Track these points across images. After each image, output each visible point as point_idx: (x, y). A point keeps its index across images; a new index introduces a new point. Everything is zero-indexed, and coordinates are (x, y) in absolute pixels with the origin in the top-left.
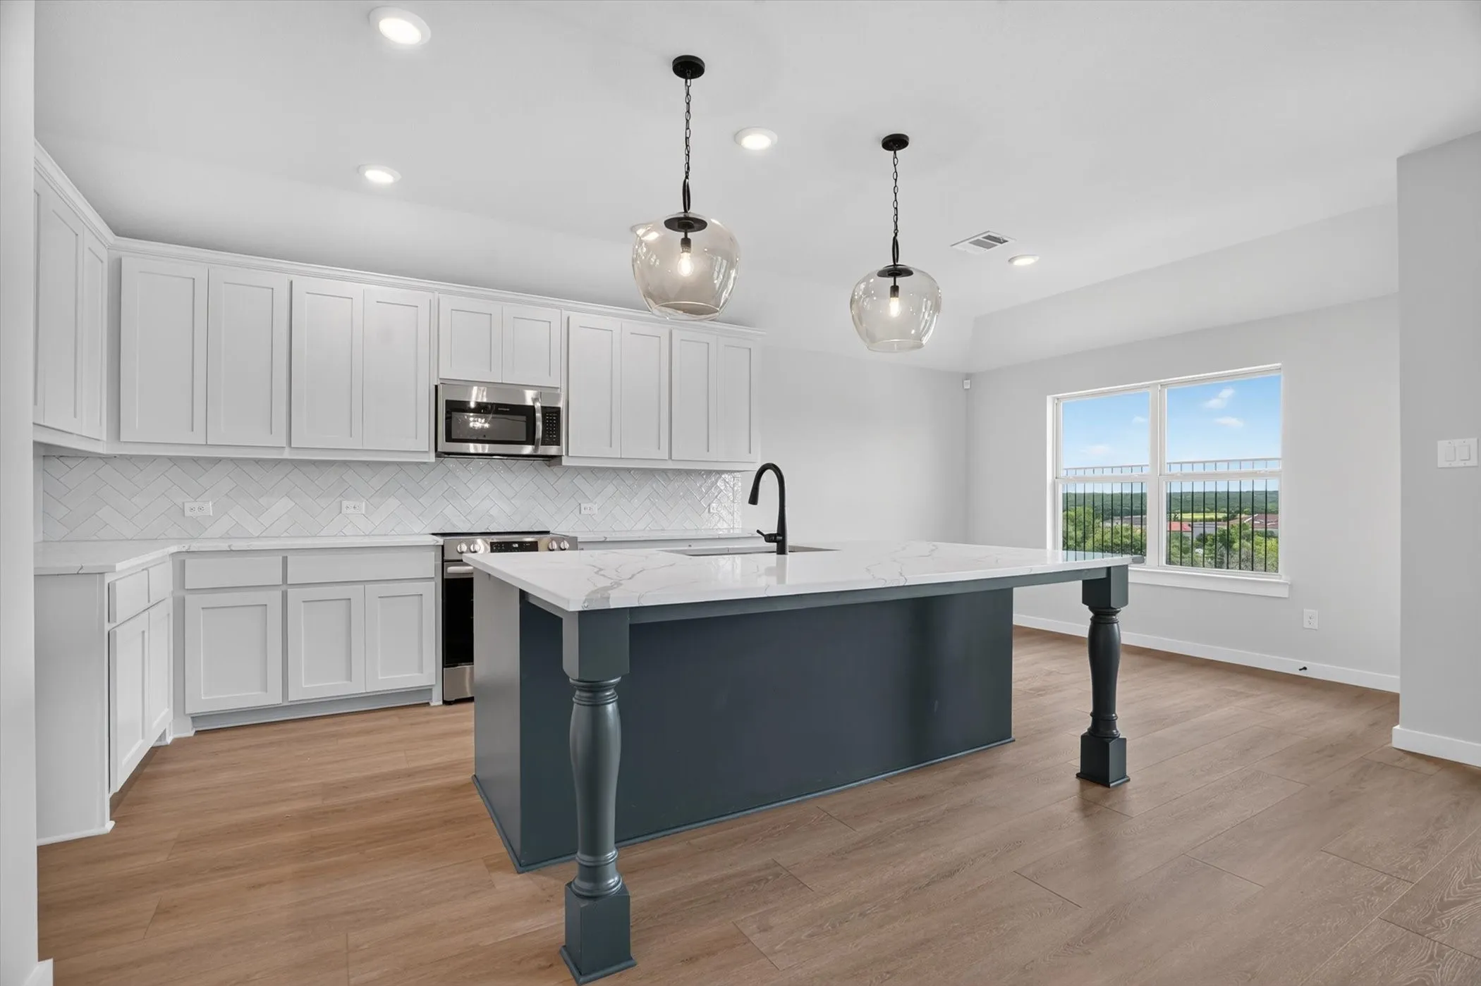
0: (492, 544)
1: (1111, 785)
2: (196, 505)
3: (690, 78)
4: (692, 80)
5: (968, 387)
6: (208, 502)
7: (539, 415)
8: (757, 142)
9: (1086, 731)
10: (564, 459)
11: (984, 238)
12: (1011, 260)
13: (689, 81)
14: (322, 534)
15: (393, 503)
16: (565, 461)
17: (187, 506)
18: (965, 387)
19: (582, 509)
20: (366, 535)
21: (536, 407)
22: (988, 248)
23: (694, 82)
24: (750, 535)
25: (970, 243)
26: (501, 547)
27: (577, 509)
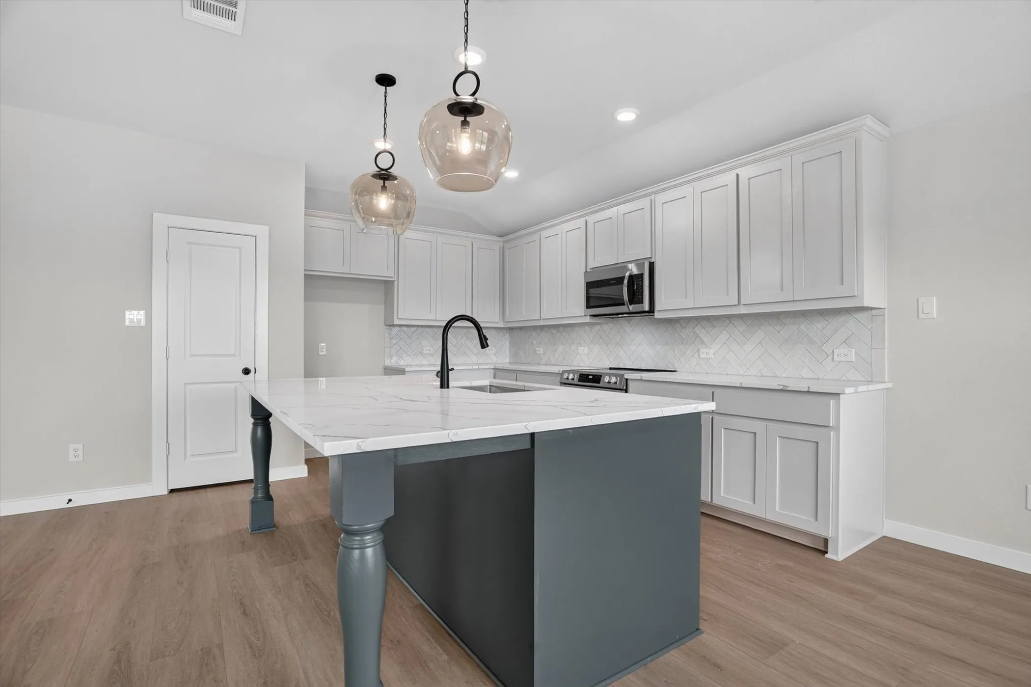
0: (580, 375)
2: (538, 348)
6: (541, 347)
7: (625, 283)
10: (656, 313)
19: (701, 353)
21: (626, 277)
27: (697, 353)
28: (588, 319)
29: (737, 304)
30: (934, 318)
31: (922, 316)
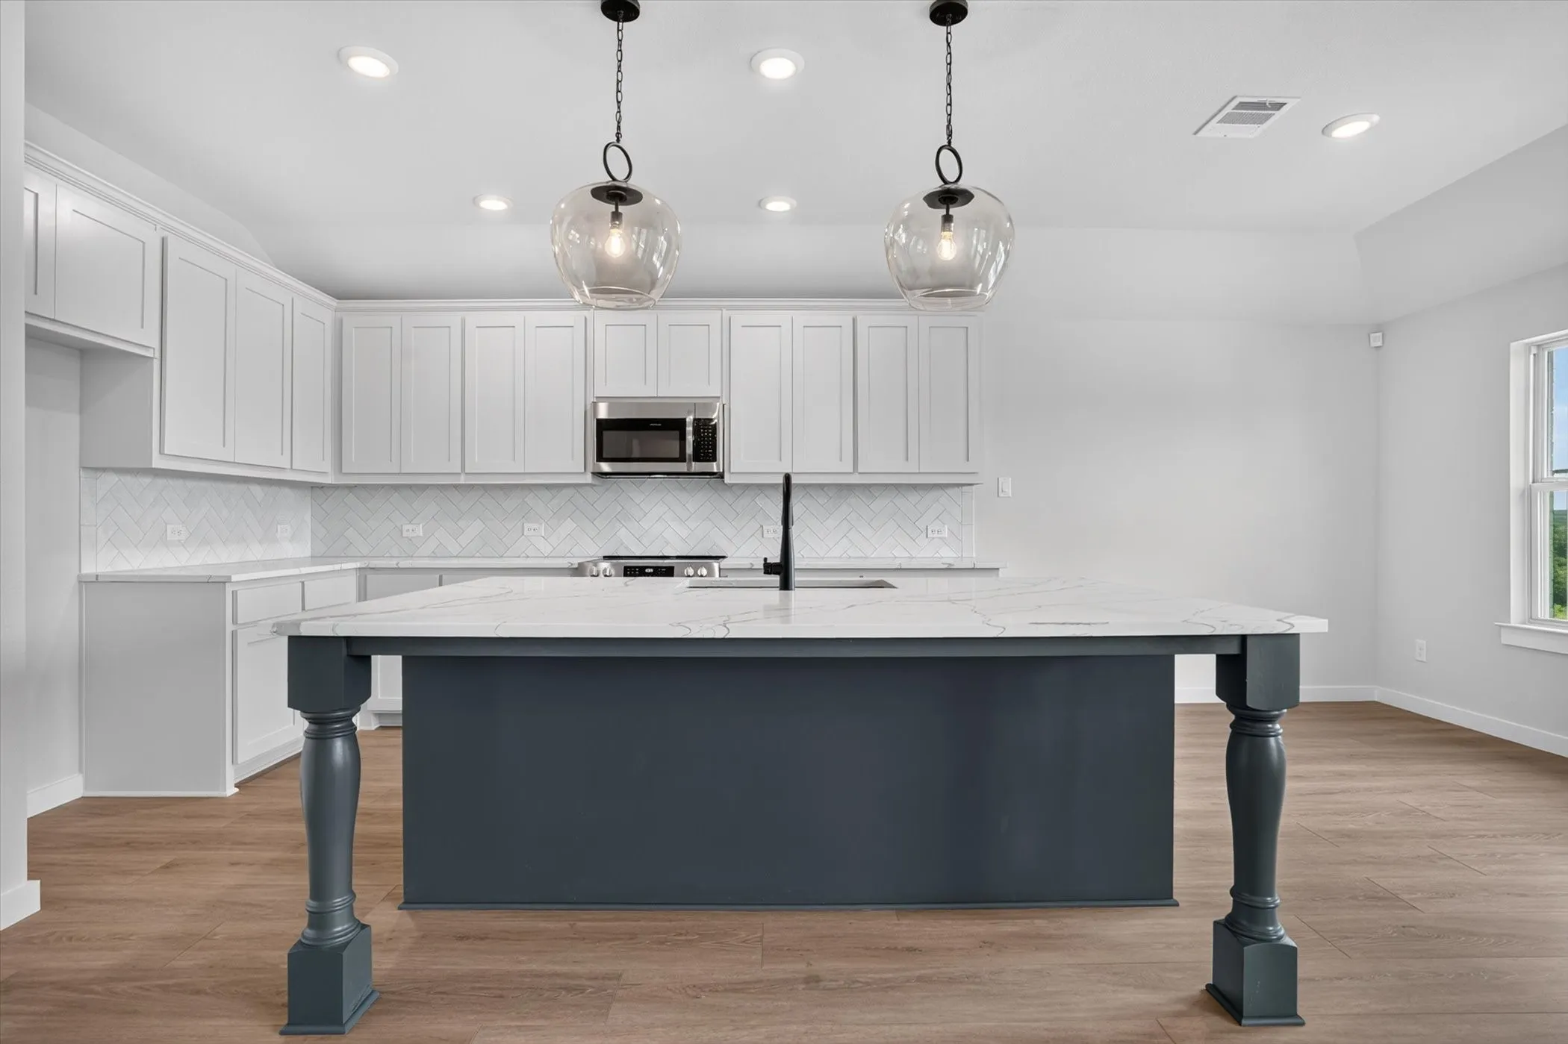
0: (626, 568)
1: (1244, 1022)
2: (410, 527)
3: (623, 22)
4: (624, 23)
5: (1379, 344)
6: (419, 524)
7: (689, 429)
8: (778, 68)
9: (1223, 917)
10: (726, 475)
11: (1236, 108)
12: (1326, 130)
13: (621, 24)
14: (508, 554)
15: (568, 525)
16: (727, 479)
17: (405, 527)
18: (1374, 344)
20: (545, 557)
21: (687, 420)
22: (1261, 123)
23: (627, 26)
24: (945, 566)
25: (1219, 122)
26: (635, 571)
27: (760, 532)
28: (589, 479)
29: (852, 471)
30: (1009, 497)
31: (1001, 495)
